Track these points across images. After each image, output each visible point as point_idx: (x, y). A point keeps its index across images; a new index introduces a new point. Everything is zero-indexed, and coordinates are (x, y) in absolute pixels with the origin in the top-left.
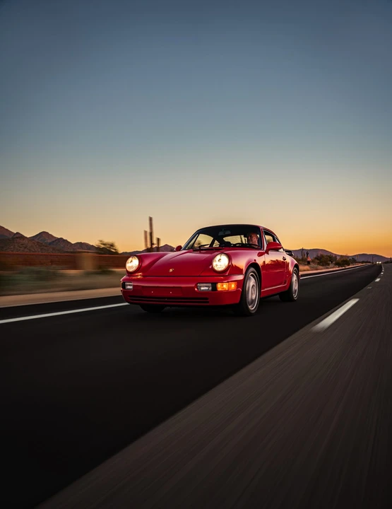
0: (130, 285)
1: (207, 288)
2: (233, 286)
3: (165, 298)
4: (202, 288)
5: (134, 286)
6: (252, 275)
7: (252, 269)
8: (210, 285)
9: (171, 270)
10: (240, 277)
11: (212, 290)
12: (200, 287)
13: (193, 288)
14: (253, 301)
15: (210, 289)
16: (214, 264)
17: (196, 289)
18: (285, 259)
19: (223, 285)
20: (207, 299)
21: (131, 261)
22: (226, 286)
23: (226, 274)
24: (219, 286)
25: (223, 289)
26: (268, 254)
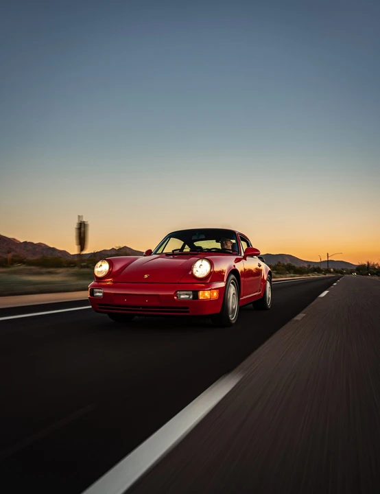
0: (99, 292)
1: (188, 296)
2: (215, 294)
3: (139, 307)
4: (182, 297)
5: (104, 293)
6: (232, 283)
7: (232, 276)
8: (191, 293)
9: (146, 276)
10: (222, 285)
11: (194, 298)
12: (180, 295)
13: (173, 296)
14: (233, 310)
15: (191, 297)
16: (195, 270)
17: (175, 298)
18: (260, 266)
19: (204, 294)
20: (187, 308)
21: (101, 266)
22: (207, 294)
23: (208, 281)
24: (201, 294)
25: (205, 297)
26: (246, 260)
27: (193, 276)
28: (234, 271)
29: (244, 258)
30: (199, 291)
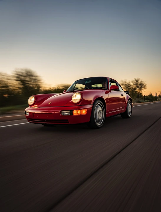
0: (28, 113)
1: (67, 114)
6: (99, 105)
7: (99, 101)
8: (69, 111)
9: (50, 103)
10: (90, 106)
11: (70, 115)
13: (59, 114)
14: (100, 120)
17: (61, 115)
18: (122, 95)
19: (77, 112)
20: (68, 120)
21: (31, 99)
22: (79, 112)
23: (79, 104)
24: (75, 112)
25: (78, 114)
26: (111, 92)
27: (72, 103)
28: (101, 99)
29: (110, 91)
30: (73, 110)
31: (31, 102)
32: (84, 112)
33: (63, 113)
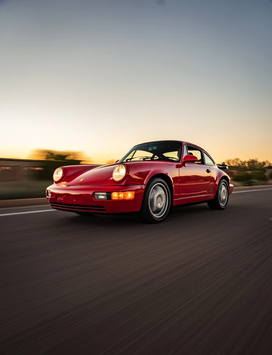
0: (50, 193)
1: (103, 197)
4: (100, 197)
7: (159, 179)
9: (81, 180)
14: (160, 210)
15: (106, 198)
16: (114, 174)
17: (93, 198)
19: (119, 194)
20: (103, 207)
21: (57, 172)
22: (121, 195)
23: (123, 184)
24: (115, 195)
25: (119, 198)
26: (185, 166)
27: (113, 181)
28: (165, 177)
30: (111, 192)
31: (57, 177)
32: (130, 195)
33: (98, 195)
